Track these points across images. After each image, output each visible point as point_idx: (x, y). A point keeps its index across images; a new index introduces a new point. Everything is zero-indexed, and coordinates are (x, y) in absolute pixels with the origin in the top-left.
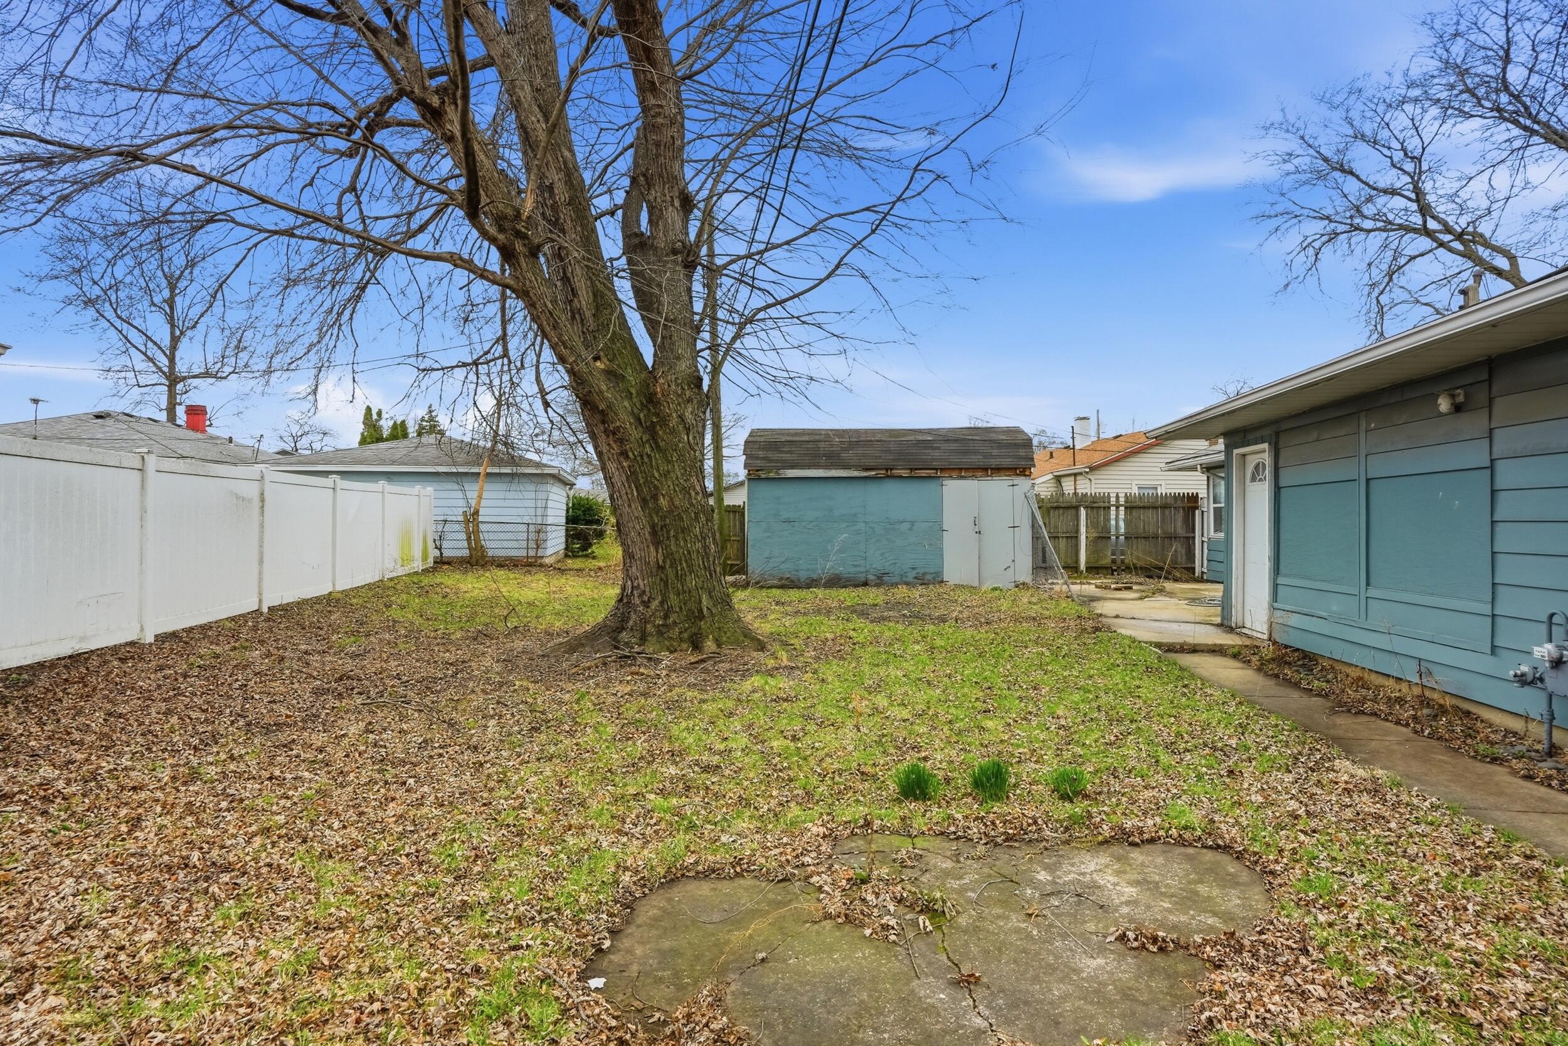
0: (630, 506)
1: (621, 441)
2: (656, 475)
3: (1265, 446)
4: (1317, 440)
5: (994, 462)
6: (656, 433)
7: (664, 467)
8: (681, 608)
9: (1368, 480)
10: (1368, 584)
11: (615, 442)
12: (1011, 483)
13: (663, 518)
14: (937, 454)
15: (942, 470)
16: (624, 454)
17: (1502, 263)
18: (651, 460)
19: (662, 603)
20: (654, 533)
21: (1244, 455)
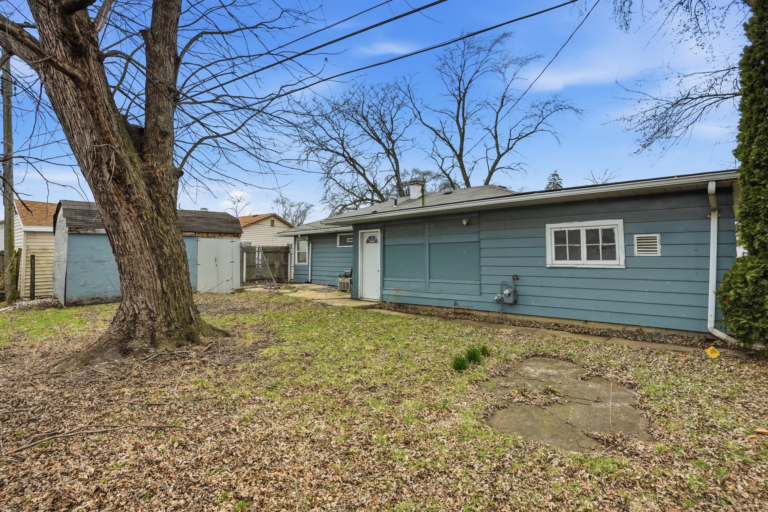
0: (142, 253)
1: (139, 208)
2: (161, 232)
3: (379, 230)
4: (405, 229)
5: (224, 230)
6: (159, 204)
7: (166, 228)
8: (178, 318)
9: (429, 244)
10: (430, 278)
11: (134, 208)
12: (231, 240)
13: (166, 261)
14: (195, 224)
15: (198, 232)
16: (140, 216)
17: (362, 171)
18: (157, 222)
19: (165, 317)
20: (160, 271)
21: (363, 233)
